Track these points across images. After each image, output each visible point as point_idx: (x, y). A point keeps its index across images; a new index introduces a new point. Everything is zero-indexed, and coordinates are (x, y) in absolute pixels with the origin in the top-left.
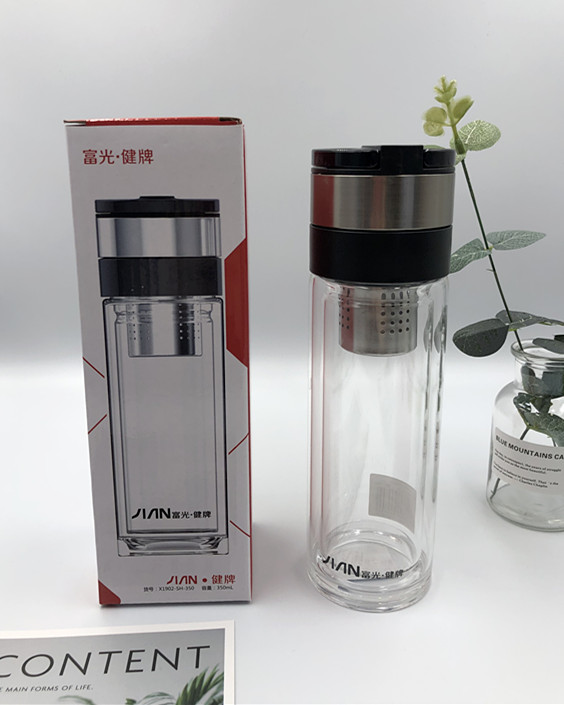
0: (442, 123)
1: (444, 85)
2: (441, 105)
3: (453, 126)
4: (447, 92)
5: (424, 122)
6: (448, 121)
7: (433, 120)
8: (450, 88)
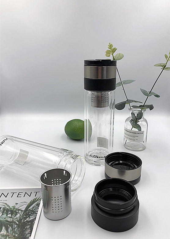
0: (110, 54)
1: (110, 45)
2: (109, 49)
3: (113, 54)
4: (111, 46)
5: (106, 53)
6: (111, 53)
7: (108, 53)
8: (111, 45)
